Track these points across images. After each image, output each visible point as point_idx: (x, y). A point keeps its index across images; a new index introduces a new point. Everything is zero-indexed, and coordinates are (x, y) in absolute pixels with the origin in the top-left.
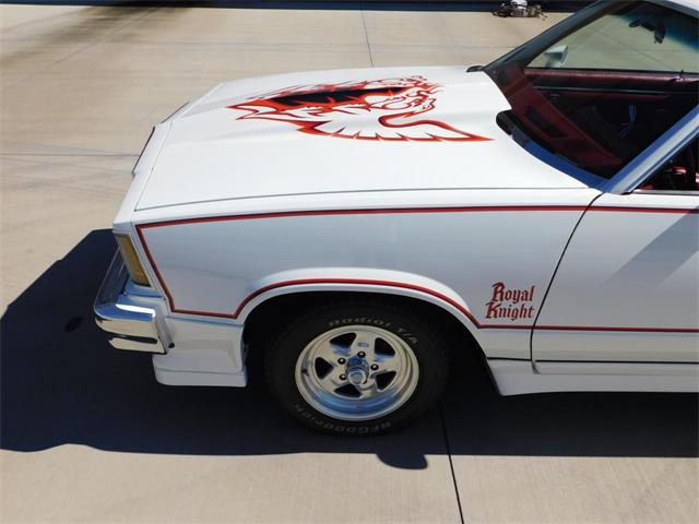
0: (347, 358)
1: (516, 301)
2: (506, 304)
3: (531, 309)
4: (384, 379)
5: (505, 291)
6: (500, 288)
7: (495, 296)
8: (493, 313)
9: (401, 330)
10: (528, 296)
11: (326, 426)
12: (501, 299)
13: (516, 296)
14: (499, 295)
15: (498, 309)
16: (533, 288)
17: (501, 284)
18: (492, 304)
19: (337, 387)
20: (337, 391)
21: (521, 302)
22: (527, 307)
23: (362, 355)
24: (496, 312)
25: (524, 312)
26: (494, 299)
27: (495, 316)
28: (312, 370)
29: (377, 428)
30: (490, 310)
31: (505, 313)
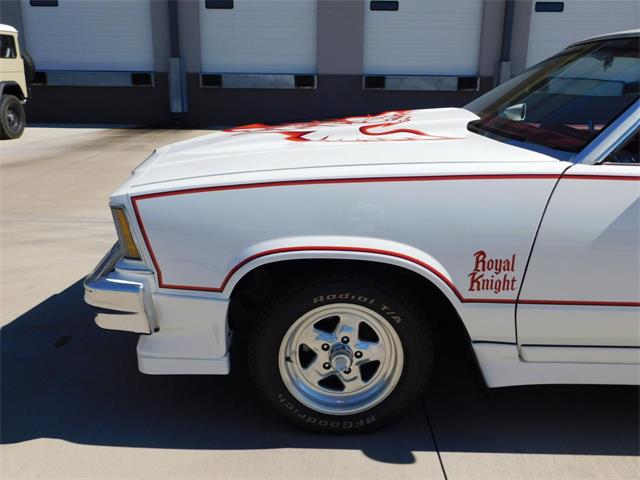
0: (331, 345)
1: (498, 271)
2: (488, 274)
3: (513, 280)
4: (369, 369)
5: (486, 260)
6: (481, 257)
7: (477, 266)
8: (475, 284)
9: (385, 308)
10: (509, 265)
11: (308, 420)
12: (484, 270)
13: (498, 265)
14: (481, 264)
15: (480, 280)
16: (514, 256)
17: (482, 253)
18: (474, 274)
19: (321, 378)
20: (321, 383)
21: (503, 273)
22: (509, 278)
23: (346, 340)
24: (479, 283)
25: (507, 284)
26: (476, 270)
27: (478, 289)
28: (296, 358)
29: (361, 423)
30: (473, 281)
31: (488, 285)
